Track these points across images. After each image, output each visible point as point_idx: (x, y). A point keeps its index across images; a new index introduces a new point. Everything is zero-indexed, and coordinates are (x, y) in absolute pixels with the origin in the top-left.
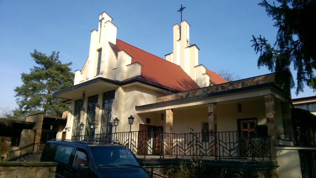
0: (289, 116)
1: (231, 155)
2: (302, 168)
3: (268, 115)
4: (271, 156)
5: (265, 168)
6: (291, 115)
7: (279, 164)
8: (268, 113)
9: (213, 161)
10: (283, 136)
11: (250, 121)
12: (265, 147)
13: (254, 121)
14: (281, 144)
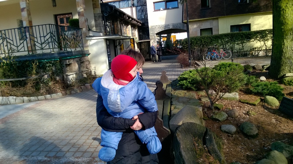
0: (99, 11)
1: (43, 48)
2: (108, 54)
3: (79, 9)
4: (83, 45)
5: (77, 57)
6: (100, 9)
7: (90, 52)
8: (79, 7)
9: (25, 56)
10: (94, 29)
11: (66, 15)
12: (77, 38)
13: (70, 16)
14: (91, 35)
